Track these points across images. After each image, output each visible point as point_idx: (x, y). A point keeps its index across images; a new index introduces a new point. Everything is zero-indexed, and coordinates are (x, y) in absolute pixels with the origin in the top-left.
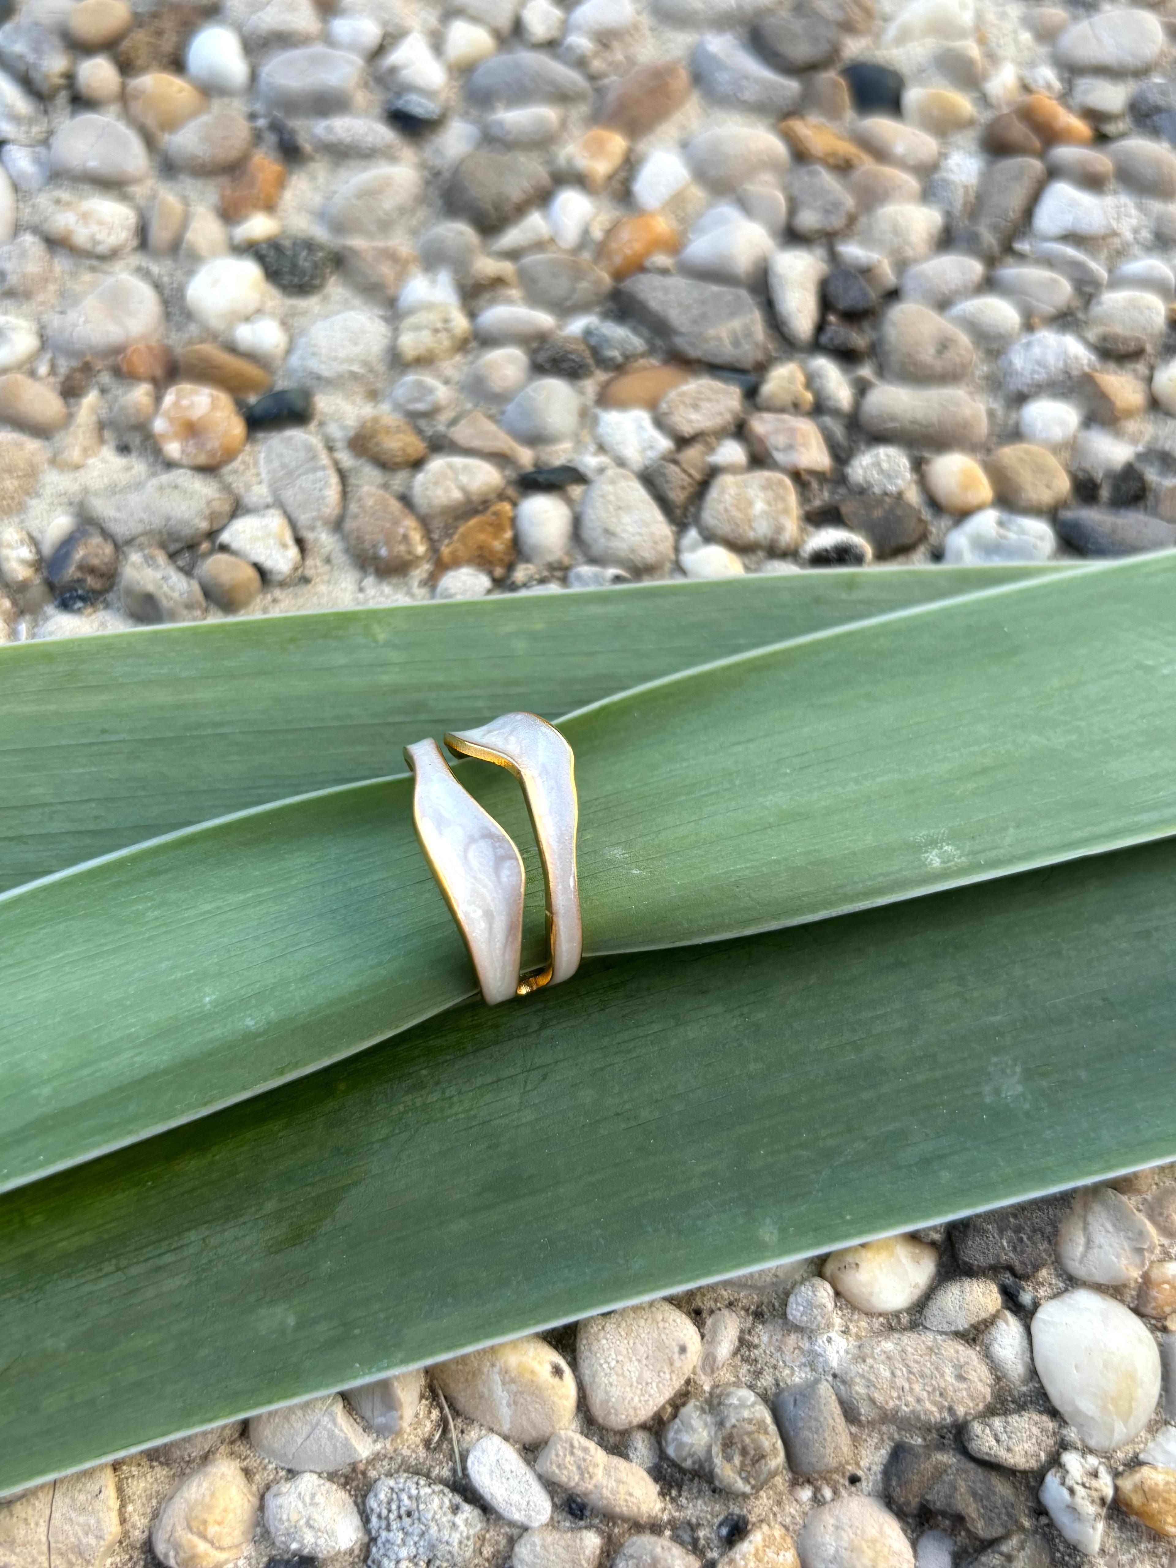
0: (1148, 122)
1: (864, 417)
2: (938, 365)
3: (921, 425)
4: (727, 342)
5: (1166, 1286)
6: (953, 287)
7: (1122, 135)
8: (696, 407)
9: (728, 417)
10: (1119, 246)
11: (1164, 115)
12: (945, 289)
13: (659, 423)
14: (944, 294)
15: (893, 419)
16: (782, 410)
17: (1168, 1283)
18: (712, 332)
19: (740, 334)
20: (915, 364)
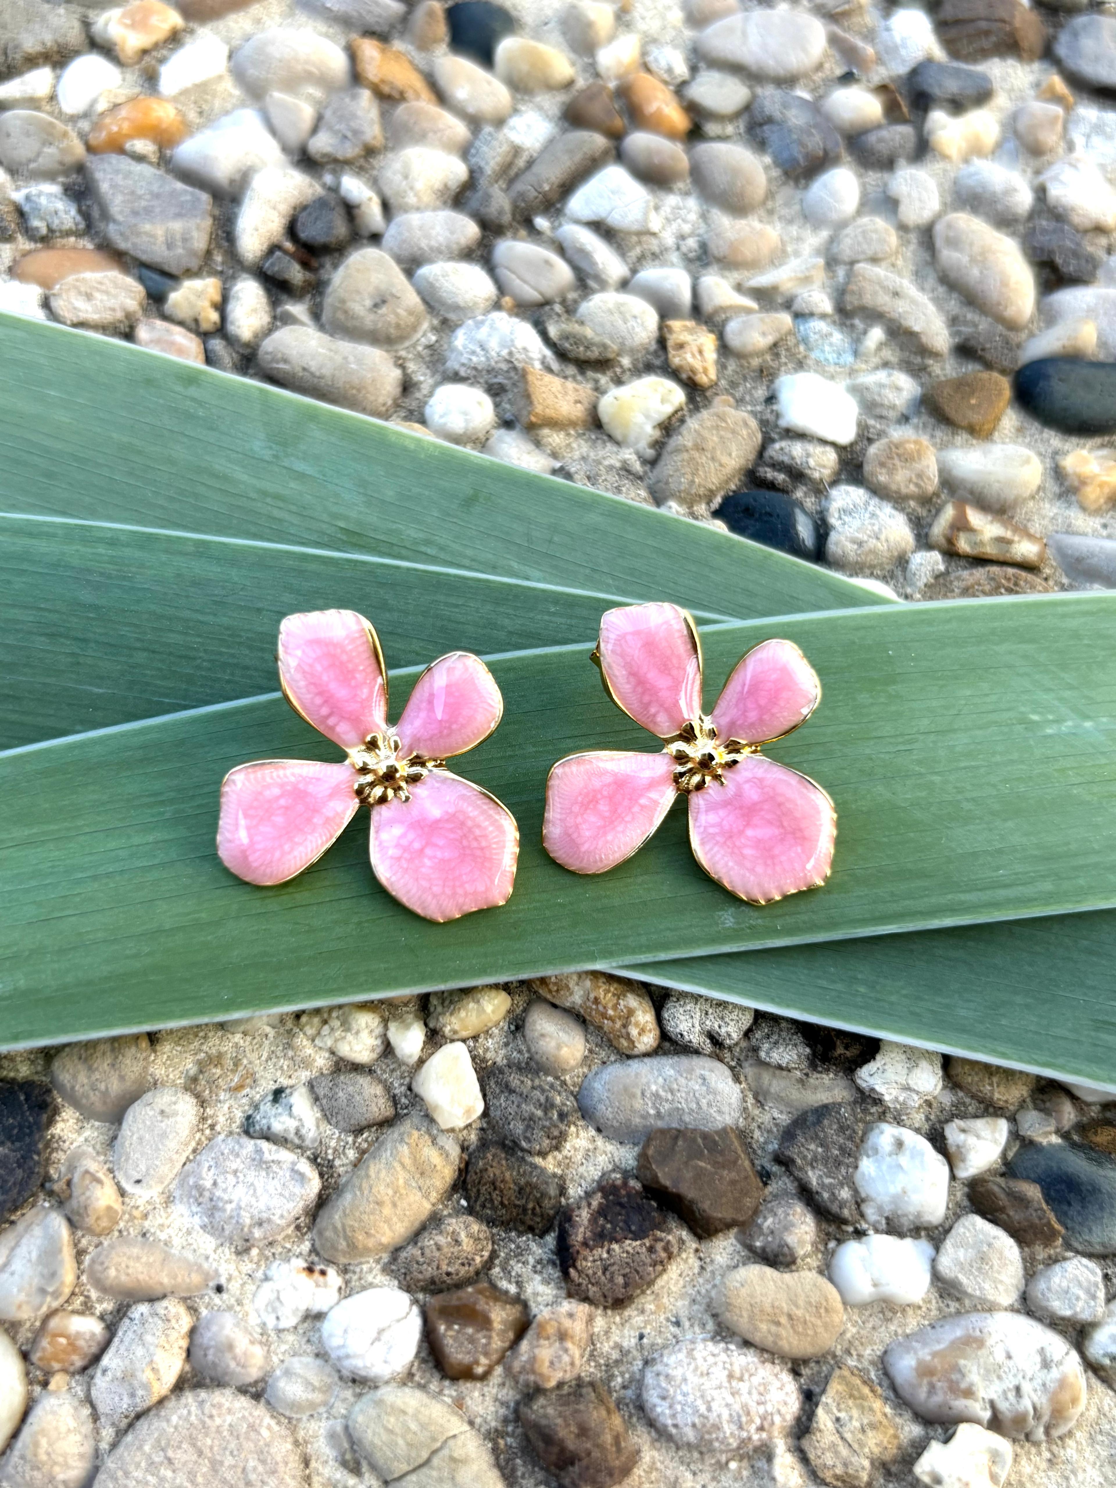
0: (758, 130)
1: (261, 352)
2: (369, 320)
3: (312, 374)
4: (161, 239)
5: (63, 1341)
6: (434, 243)
7: (722, 138)
8: (89, 297)
9: (120, 315)
10: (656, 249)
11: (775, 128)
12: (424, 244)
13: (46, 304)
14: (420, 249)
15: (285, 361)
16: (181, 323)
17: (67, 1337)
18: (147, 227)
19: (178, 237)
20: (346, 312)
